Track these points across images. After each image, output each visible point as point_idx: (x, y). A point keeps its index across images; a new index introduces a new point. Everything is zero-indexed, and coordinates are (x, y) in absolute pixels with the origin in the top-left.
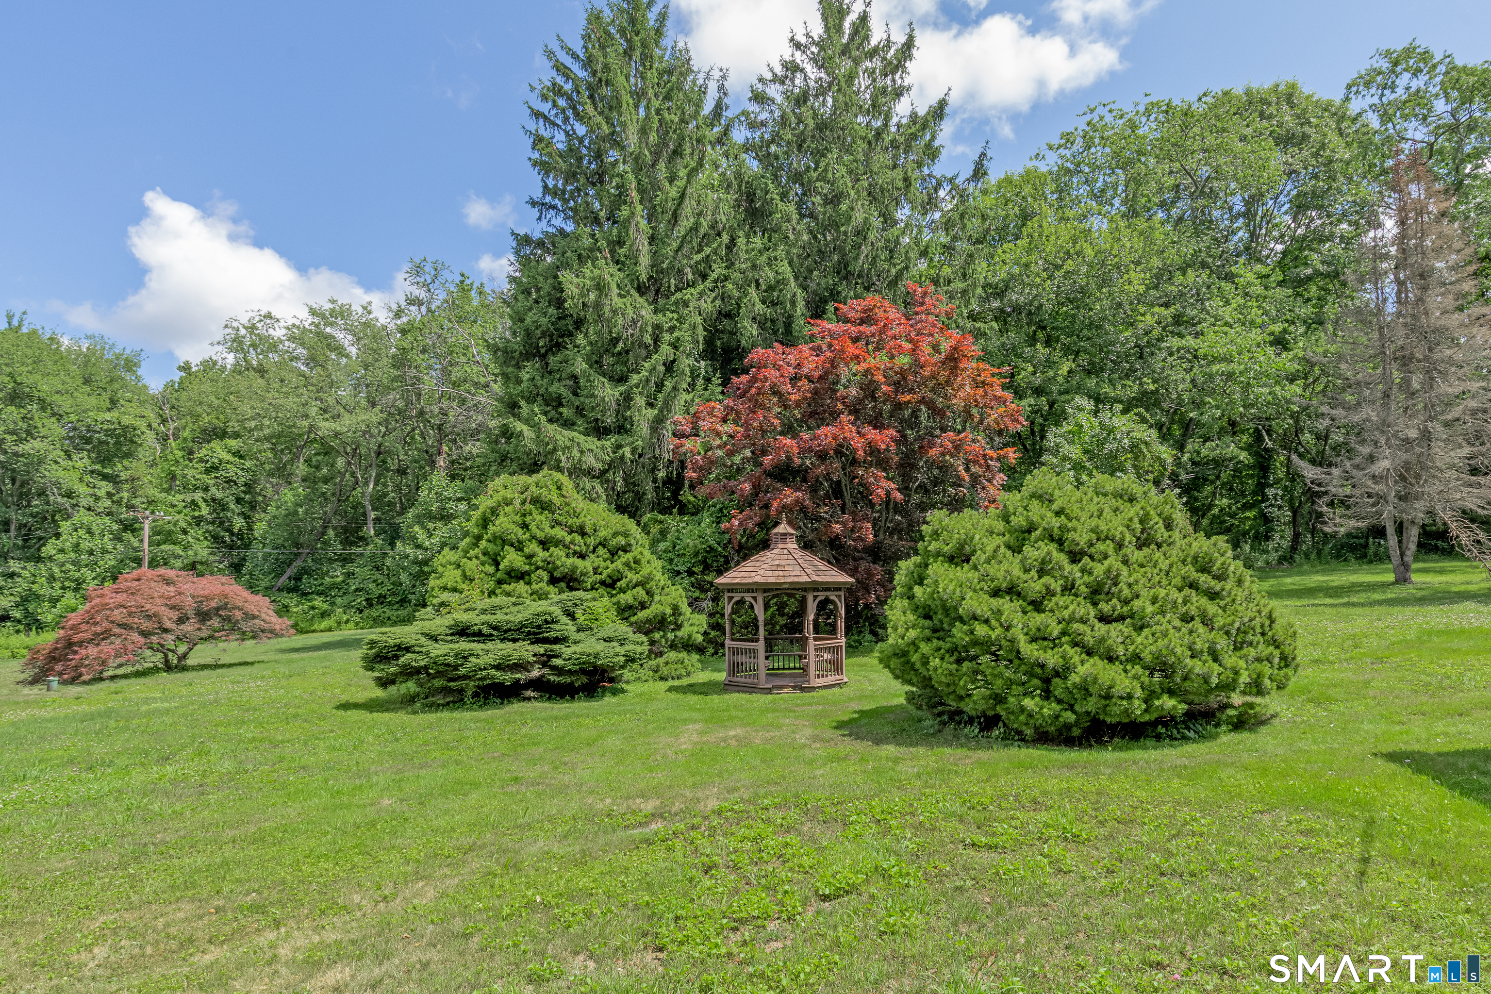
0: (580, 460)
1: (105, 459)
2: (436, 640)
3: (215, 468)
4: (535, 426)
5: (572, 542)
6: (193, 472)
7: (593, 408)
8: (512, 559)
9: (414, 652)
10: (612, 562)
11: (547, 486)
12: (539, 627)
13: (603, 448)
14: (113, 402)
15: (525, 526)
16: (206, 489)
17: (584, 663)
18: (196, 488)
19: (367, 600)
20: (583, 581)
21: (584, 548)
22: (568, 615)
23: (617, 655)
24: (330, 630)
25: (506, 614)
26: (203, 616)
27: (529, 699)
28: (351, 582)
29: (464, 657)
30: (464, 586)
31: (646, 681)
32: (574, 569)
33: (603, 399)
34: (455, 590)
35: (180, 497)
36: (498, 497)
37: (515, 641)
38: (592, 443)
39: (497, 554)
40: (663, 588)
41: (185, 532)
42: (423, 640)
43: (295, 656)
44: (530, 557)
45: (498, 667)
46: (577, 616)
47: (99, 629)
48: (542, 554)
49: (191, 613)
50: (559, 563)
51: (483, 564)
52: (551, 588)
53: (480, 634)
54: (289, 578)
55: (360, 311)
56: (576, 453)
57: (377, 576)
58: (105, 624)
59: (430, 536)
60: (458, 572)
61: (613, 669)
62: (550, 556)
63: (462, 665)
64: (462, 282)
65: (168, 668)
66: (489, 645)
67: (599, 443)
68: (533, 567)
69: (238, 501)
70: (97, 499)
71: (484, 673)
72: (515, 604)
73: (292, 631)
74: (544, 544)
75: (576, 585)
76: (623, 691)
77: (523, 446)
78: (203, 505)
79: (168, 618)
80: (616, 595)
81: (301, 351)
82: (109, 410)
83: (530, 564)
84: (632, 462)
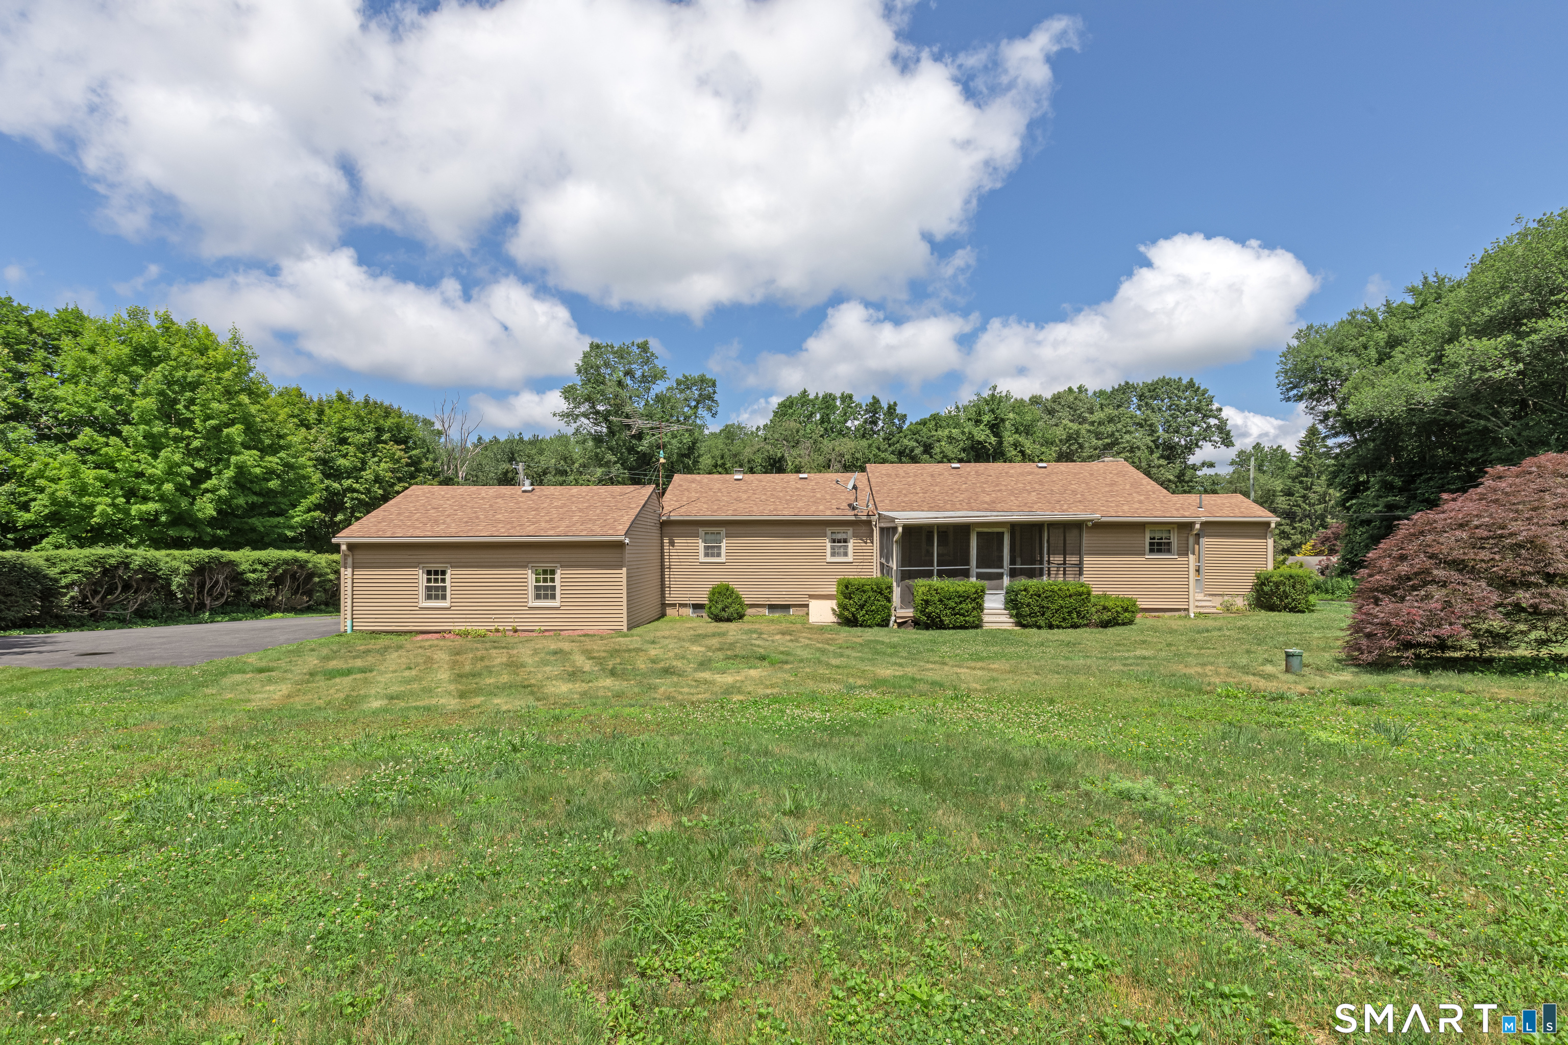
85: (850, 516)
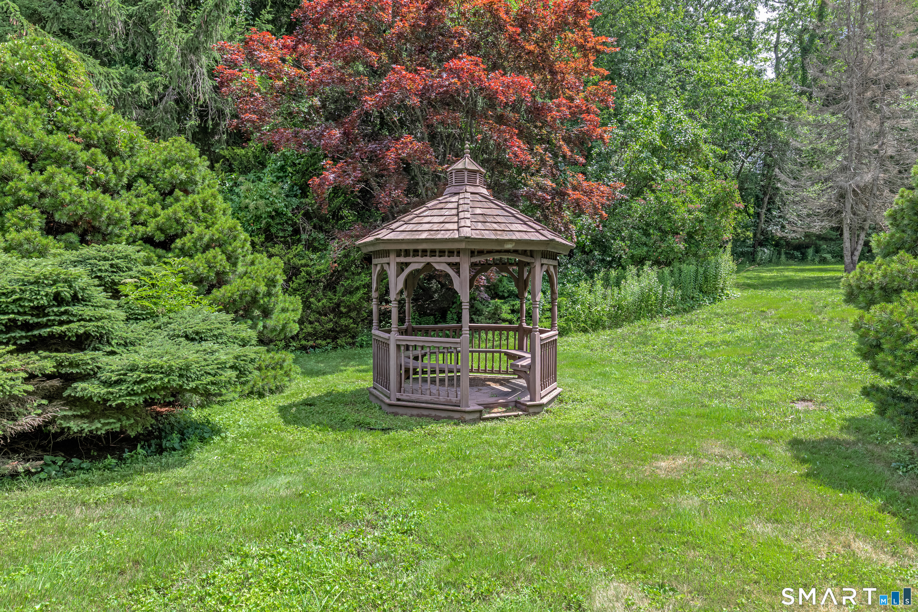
5: (92, 164)
10: (164, 207)
12: (39, 310)
21: (113, 177)
22: (105, 287)
32: (95, 210)
40: (247, 254)
46: (124, 289)
48: (27, 176)
50: (64, 196)
52: (52, 239)
62: (47, 182)
74: (33, 159)
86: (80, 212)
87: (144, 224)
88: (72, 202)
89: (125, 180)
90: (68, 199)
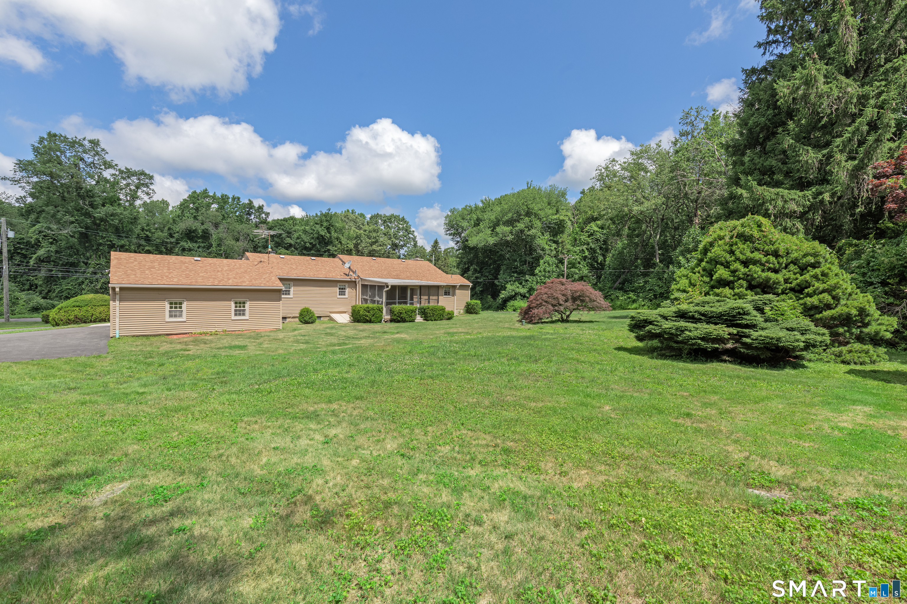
0: (784, 207)
1: (555, 235)
2: (667, 320)
3: (592, 235)
4: (750, 189)
5: (768, 262)
6: (584, 237)
7: (798, 170)
8: (721, 272)
9: (654, 325)
10: (801, 275)
11: (749, 226)
12: (734, 316)
13: (804, 196)
14: (557, 211)
15: (732, 252)
16: (588, 244)
17: (768, 343)
18: (585, 244)
19: (654, 295)
20: (776, 288)
21: (777, 266)
22: (757, 310)
23: (797, 341)
24: (636, 309)
25: (711, 307)
26: (574, 299)
27: (725, 361)
28: (646, 286)
29: (681, 331)
30: (690, 289)
31: (828, 362)
32: (768, 279)
33: (807, 162)
34: (684, 291)
35: (578, 248)
36: (715, 235)
37: (716, 324)
38: (796, 194)
39: (712, 270)
40: (850, 295)
41: (579, 263)
42: (659, 319)
43: (614, 320)
44: (734, 272)
45: (703, 339)
46: (765, 311)
47: (538, 303)
48: (743, 270)
49: (570, 297)
50: (755, 275)
51: (702, 276)
52: (749, 292)
53: (693, 317)
54: (620, 284)
55: (655, 146)
56: (780, 203)
57: (660, 283)
58: (540, 301)
59: (688, 262)
60: (687, 281)
61: (794, 349)
62: (749, 271)
63: (680, 335)
64: (713, 115)
65: (563, 321)
66: (699, 325)
67: (801, 194)
68: (736, 278)
69: (601, 248)
70: (552, 251)
71: (694, 341)
72: (718, 301)
73: (611, 308)
74: (746, 263)
75: (769, 290)
76: (803, 366)
77: (742, 203)
78: (586, 251)
79: (562, 299)
80: (803, 298)
81: (627, 174)
82: (556, 214)
83: (734, 276)
84: (830, 203)
85: (347, 279)
86: (761, 281)
87: (791, 283)
88: (758, 277)
89: (784, 265)
90: (757, 276)
